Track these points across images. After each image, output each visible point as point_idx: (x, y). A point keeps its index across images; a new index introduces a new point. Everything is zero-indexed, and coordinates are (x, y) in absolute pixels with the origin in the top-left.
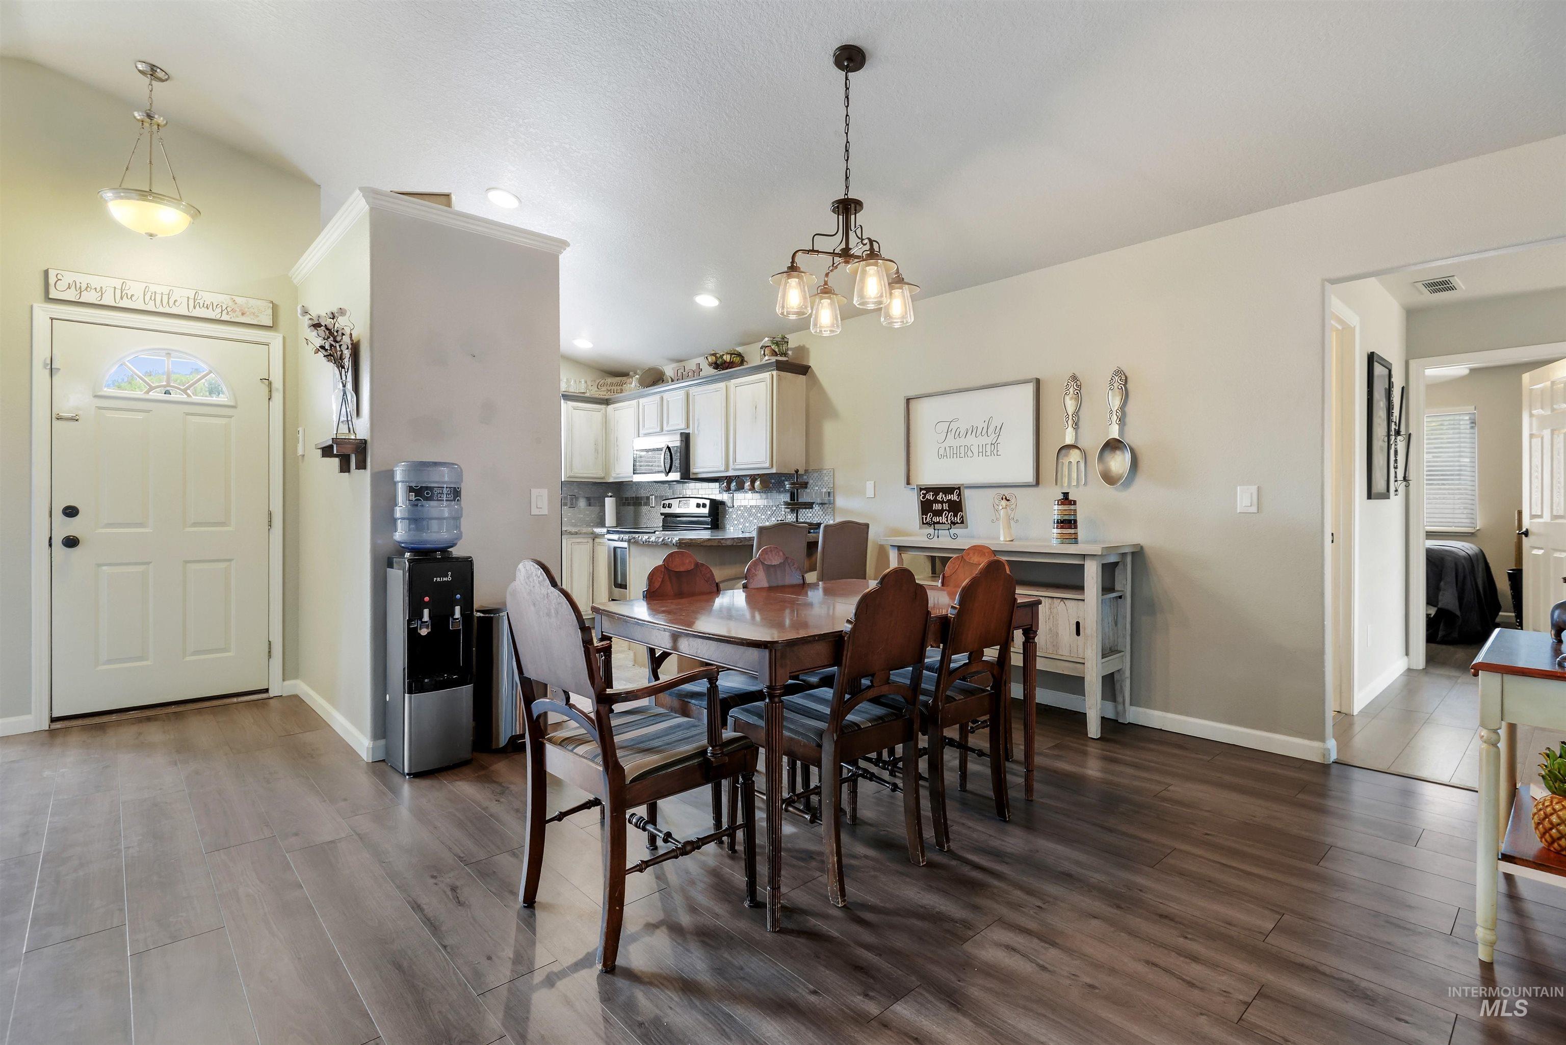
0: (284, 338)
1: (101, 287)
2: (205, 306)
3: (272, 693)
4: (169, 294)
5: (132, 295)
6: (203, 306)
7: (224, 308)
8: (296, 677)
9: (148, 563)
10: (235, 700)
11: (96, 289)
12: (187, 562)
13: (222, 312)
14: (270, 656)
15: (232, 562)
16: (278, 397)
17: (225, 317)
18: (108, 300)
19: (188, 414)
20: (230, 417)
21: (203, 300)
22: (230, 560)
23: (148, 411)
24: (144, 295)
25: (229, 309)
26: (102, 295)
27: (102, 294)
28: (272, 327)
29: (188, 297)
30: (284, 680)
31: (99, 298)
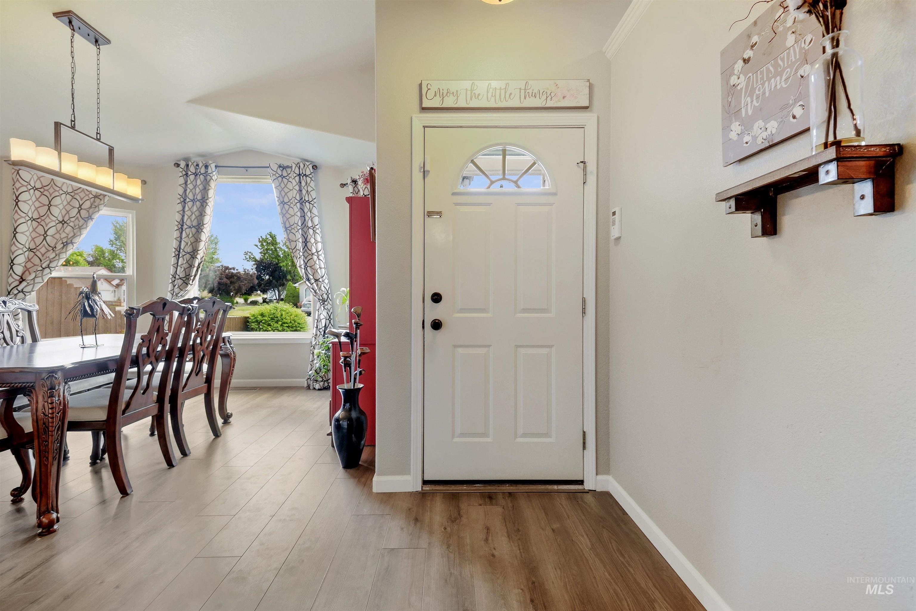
0: (598, 117)
1: (457, 91)
2: (534, 94)
3: (588, 486)
4: (505, 88)
5: (479, 95)
6: (532, 95)
7: (548, 94)
8: (607, 472)
9: (489, 346)
10: (555, 487)
11: (453, 93)
12: (517, 346)
13: (546, 99)
14: (584, 448)
15: (553, 348)
16: (592, 179)
17: (550, 104)
18: (462, 104)
19: (519, 204)
20: (551, 204)
21: (532, 89)
22: (551, 347)
23: (489, 204)
24: (488, 92)
25: (553, 95)
26: (457, 99)
27: (458, 97)
28: (587, 108)
29: (520, 89)
30: (597, 474)
31: (455, 103)
